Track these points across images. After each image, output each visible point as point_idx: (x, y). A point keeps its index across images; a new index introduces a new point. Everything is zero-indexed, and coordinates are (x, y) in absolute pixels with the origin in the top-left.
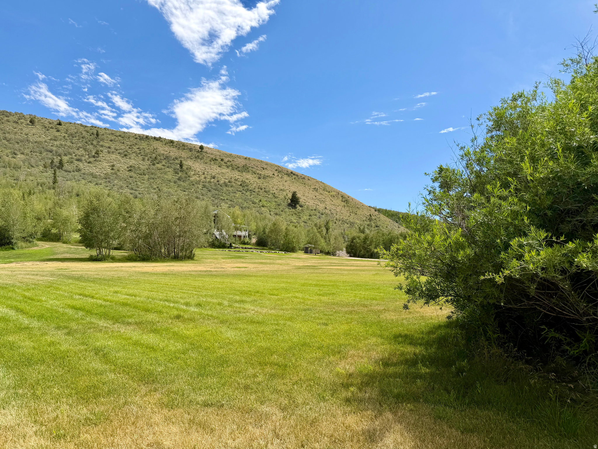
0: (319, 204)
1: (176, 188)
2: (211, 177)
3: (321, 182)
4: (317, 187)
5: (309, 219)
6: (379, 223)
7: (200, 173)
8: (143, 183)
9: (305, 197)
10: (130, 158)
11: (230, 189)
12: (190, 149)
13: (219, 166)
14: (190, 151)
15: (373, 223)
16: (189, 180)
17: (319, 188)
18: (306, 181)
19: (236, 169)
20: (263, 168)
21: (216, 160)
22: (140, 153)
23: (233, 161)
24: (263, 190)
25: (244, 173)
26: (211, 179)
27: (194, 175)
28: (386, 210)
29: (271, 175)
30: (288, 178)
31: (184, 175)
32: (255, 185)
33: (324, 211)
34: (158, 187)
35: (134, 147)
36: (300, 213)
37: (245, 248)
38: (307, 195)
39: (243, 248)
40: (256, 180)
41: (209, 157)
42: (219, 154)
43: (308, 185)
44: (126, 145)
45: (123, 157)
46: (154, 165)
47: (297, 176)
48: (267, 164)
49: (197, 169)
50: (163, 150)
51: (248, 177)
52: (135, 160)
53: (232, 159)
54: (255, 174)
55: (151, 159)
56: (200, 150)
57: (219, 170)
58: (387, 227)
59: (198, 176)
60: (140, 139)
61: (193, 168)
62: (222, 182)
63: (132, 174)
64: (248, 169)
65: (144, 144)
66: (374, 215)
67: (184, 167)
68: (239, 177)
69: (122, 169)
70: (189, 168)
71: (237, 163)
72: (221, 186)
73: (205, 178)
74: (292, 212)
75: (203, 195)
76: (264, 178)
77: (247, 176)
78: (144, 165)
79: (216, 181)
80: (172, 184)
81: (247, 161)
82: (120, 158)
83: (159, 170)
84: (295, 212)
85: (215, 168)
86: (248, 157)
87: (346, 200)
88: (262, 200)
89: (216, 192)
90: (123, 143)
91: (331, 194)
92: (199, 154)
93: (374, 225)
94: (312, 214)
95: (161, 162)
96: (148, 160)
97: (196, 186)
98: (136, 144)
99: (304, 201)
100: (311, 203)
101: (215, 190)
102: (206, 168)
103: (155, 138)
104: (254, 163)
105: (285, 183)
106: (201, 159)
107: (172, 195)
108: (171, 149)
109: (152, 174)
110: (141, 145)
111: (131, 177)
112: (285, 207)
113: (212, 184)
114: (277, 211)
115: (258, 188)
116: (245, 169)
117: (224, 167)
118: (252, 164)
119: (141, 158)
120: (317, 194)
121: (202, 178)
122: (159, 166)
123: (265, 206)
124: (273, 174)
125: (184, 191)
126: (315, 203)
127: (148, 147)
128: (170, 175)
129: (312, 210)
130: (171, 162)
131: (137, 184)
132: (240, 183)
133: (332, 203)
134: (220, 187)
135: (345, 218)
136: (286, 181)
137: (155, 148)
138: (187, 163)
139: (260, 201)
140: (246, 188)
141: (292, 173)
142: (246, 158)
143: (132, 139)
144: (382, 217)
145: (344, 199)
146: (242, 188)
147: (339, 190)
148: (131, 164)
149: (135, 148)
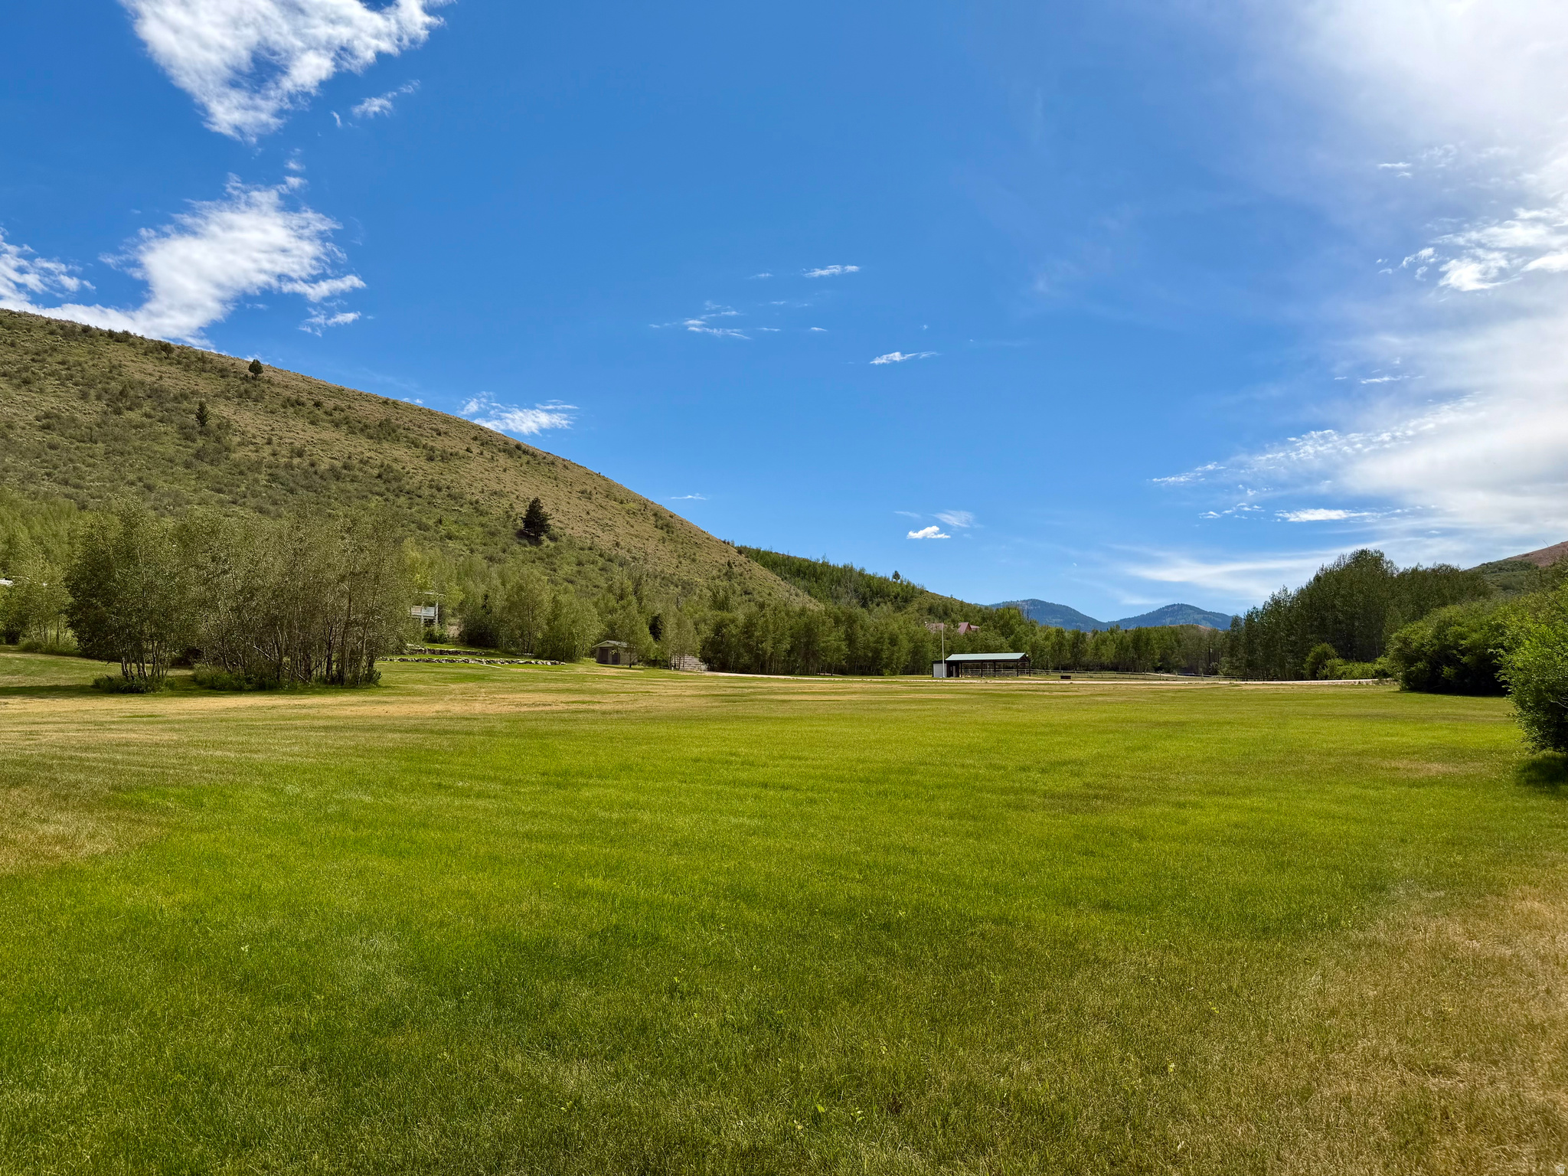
0: (600, 533)
1: (193, 482)
2: (292, 451)
3: (599, 475)
4: (589, 489)
5: (579, 572)
6: (750, 585)
7: (258, 440)
8: (94, 465)
9: (560, 512)
10: (42, 391)
11: (350, 487)
12: (221, 371)
13: (312, 423)
14: (222, 377)
15: (736, 585)
16: (227, 458)
17: (594, 492)
18: (558, 470)
19: (362, 430)
20: (436, 430)
21: (299, 403)
22: (72, 376)
23: (350, 407)
24: (444, 492)
25: (386, 445)
26: (291, 457)
27: (240, 444)
28: (758, 551)
29: (462, 452)
30: (510, 462)
31: (212, 446)
32: (419, 478)
33: (614, 552)
34: (140, 479)
35: (49, 359)
36: (552, 555)
37: (442, 653)
38: (564, 507)
39: (433, 652)
40: (422, 462)
41: (278, 394)
42: (307, 387)
43: (565, 482)
44: (21, 352)
45: (18, 387)
46: (118, 412)
47: (534, 455)
48: (447, 420)
49: (249, 428)
50: (140, 370)
51: (396, 454)
52: (59, 397)
53: (343, 405)
54: (417, 446)
55: (107, 397)
56: (251, 374)
57: (311, 432)
58: (770, 594)
59: (251, 447)
60: (65, 336)
61: (235, 426)
62: (323, 467)
63: (54, 437)
64: (394, 431)
65: (78, 352)
66: (737, 563)
67: (212, 423)
68: (372, 454)
69: (22, 424)
70: (225, 426)
71: (360, 413)
72: (321, 477)
73: (274, 454)
74: (530, 552)
75: (275, 503)
76: (443, 459)
77: (394, 452)
78: (89, 412)
79: (306, 464)
80: (180, 469)
81: (390, 411)
82: (10, 390)
83: (136, 427)
84: (540, 554)
85: (300, 426)
86: (392, 398)
87: (666, 524)
88: (444, 519)
89: (311, 494)
90: (13, 345)
91: (627, 506)
92: (247, 386)
93: (739, 588)
94: (584, 559)
95: (140, 406)
96: (99, 398)
97: (251, 476)
98: (54, 349)
99: (559, 524)
100: (577, 530)
101: (307, 488)
102: (275, 425)
103: (111, 334)
104: (411, 416)
105: (502, 476)
106: (256, 400)
107: (188, 502)
108: (163, 369)
109: (116, 439)
110: (69, 354)
111: (53, 447)
112: (510, 541)
113: (297, 471)
114: (491, 550)
115: (431, 487)
116: (385, 431)
117: (327, 425)
118: (406, 420)
119: (75, 390)
120: (591, 507)
121: (265, 455)
122: (134, 416)
123: (457, 538)
124: (468, 450)
125: (219, 491)
126: (588, 529)
127: (92, 359)
128: (170, 445)
129: (582, 549)
130: (168, 405)
131: (75, 468)
132: (376, 472)
133: (632, 531)
134: (320, 481)
135: (669, 571)
136: (505, 470)
137: (116, 363)
138: (216, 411)
139: (440, 521)
140: (395, 485)
141: (518, 447)
142: (386, 402)
143: (38, 334)
144: (757, 568)
145: (660, 523)
146: (384, 487)
147: (645, 496)
148: (46, 407)
149: (52, 362)
